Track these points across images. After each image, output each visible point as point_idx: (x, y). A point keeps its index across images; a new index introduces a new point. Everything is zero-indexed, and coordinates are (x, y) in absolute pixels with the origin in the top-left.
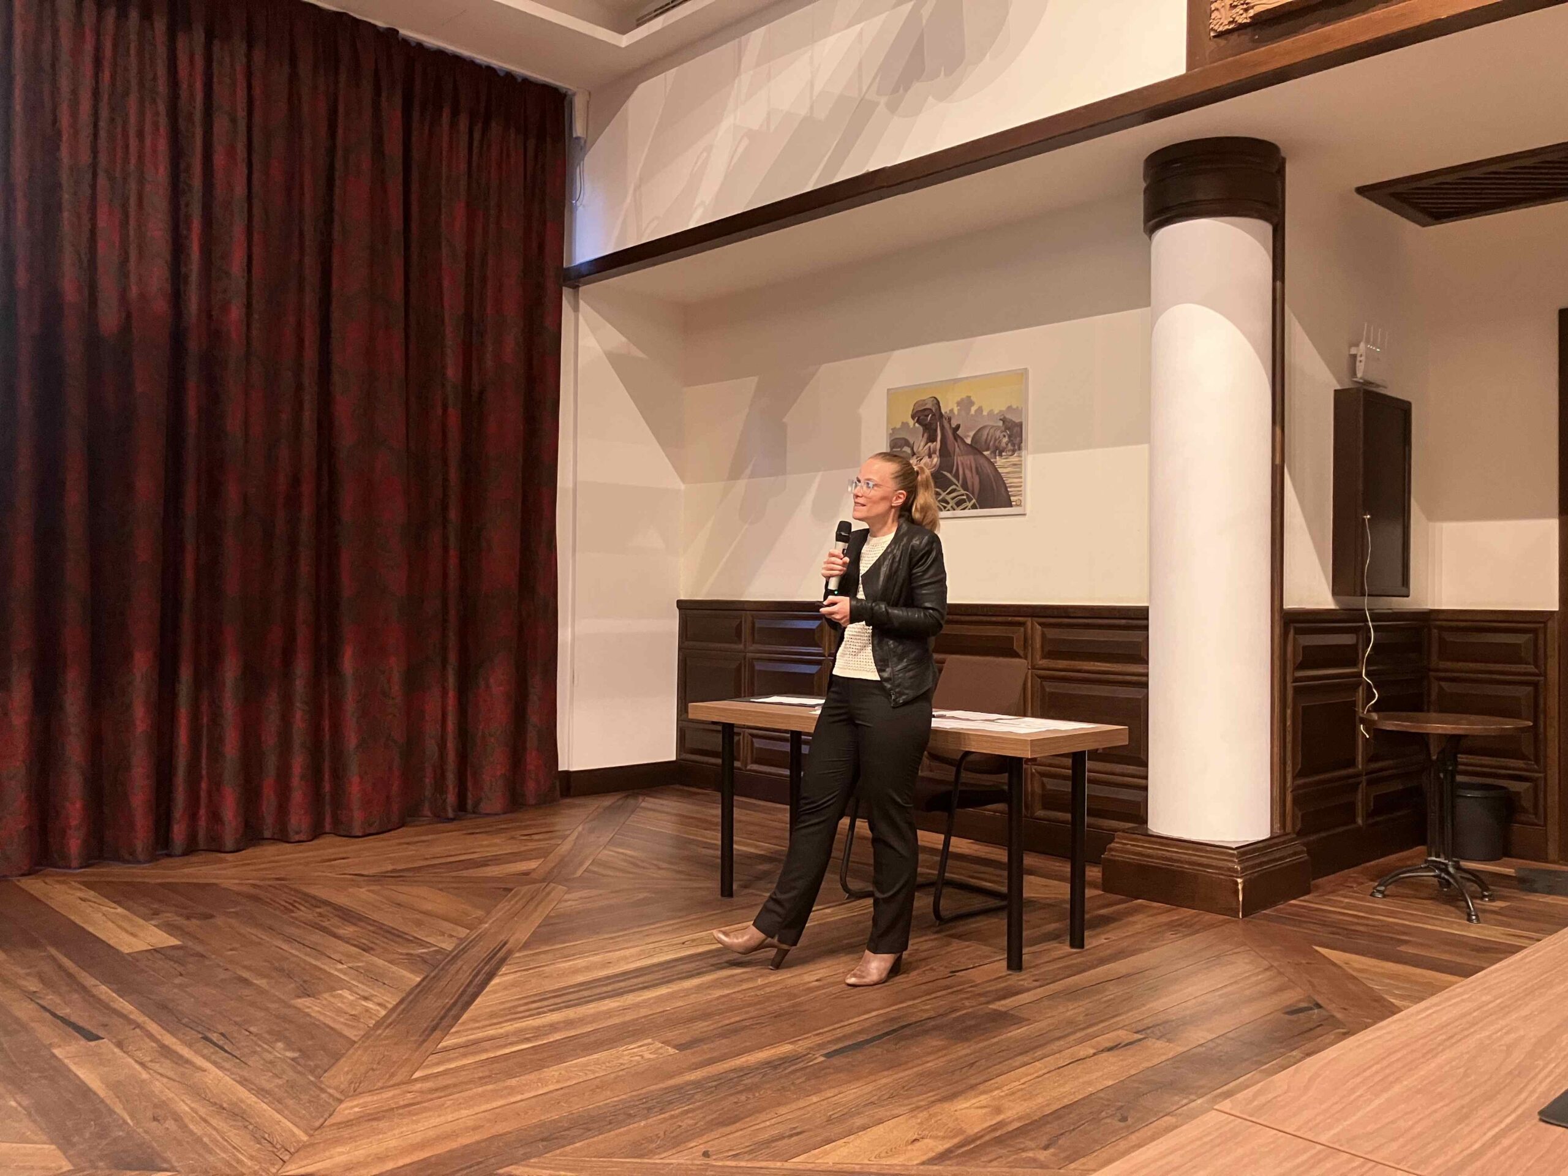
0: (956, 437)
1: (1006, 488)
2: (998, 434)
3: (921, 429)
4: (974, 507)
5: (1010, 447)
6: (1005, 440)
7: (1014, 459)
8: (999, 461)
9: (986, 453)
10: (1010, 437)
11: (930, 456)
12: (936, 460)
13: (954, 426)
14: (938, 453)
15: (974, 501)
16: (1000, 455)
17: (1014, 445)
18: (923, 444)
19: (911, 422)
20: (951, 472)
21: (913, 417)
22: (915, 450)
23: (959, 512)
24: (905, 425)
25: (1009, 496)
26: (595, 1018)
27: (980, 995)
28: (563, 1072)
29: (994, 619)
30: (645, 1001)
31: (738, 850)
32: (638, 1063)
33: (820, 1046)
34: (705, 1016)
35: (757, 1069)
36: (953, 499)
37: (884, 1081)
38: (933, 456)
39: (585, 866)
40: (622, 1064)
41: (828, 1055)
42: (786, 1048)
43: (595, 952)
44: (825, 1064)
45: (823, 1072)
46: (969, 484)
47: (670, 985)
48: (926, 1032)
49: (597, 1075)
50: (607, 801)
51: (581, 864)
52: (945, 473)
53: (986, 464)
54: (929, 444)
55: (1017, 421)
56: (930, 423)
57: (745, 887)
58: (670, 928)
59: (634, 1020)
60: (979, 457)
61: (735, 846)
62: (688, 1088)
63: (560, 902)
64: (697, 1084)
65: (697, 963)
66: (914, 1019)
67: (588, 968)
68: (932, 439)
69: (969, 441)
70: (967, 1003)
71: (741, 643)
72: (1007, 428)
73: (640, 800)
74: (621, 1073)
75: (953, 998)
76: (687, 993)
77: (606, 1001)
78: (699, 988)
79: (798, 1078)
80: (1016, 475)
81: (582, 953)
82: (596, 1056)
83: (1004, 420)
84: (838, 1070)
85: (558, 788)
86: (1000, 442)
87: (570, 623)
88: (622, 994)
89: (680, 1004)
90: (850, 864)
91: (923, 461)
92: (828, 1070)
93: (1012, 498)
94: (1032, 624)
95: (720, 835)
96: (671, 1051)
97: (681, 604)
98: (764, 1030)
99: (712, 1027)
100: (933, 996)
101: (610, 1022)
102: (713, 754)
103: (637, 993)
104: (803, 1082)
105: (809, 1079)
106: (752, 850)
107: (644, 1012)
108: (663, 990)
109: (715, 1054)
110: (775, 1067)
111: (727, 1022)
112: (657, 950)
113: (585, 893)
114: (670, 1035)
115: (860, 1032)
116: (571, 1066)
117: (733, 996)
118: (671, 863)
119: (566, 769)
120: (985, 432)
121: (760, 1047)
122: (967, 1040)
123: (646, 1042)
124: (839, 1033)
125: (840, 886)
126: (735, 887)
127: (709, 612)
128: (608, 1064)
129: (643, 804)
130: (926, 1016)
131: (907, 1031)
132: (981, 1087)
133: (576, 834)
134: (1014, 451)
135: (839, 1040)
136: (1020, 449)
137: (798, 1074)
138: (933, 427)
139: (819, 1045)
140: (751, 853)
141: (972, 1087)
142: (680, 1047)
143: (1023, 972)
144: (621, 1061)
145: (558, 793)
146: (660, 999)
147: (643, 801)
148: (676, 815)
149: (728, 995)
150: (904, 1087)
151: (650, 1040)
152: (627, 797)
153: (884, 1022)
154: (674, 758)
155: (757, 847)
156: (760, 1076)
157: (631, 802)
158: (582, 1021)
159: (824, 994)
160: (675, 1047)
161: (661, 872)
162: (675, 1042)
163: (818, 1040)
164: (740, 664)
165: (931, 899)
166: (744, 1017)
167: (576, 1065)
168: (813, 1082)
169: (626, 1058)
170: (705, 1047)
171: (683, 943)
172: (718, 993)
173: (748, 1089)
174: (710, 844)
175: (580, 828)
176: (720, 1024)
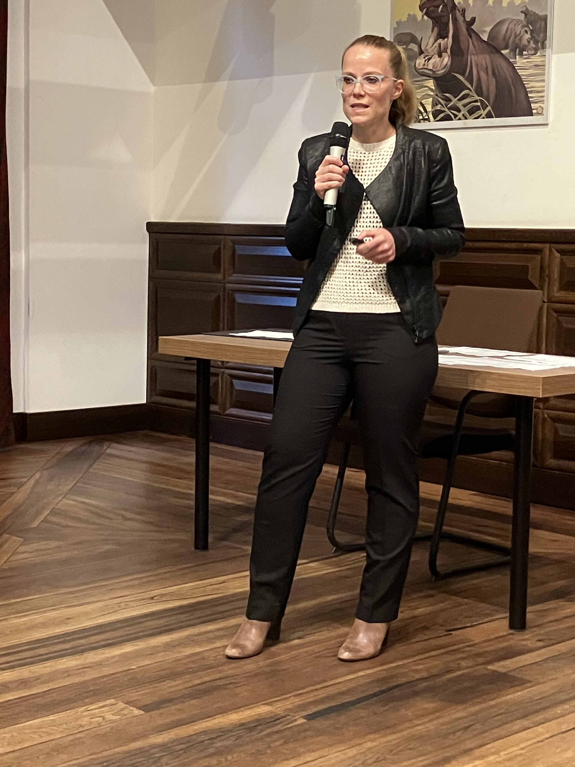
0: (471, 32)
1: (527, 93)
2: (518, 29)
3: (431, 22)
4: (489, 116)
5: (532, 45)
6: (528, 36)
7: (536, 59)
8: (519, 62)
9: (503, 52)
10: (532, 32)
11: (440, 56)
12: (446, 59)
13: (468, 19)
14: (449, 51)
15: (489, 108)
16: (521, 54)
17: (536, 42)
18: (432, 40)
19: (419, 15)
20: (463, 75)
21: (421, 9)
22: (423, 48)
23: (471, 122)
24: (412, 18)
25: (529, 103)
26: (52, 677)
27: (478, 655)
28: (15, 734)
29: (506, 245)
30: (107, 659)
31: (214, 500)
32: (100, 725)
33: (302, 707)
34: (173, 675)
35: (230, 731)
36: (465, 106)
37: (369, 745)
38: (443, 54)
39: (42, 517)
40: (81, 726)
41: (310, 718)
42: (263, 710)
43: (54, 606)
44: (306, 726)
45: (303, 734)
46: (484, 88)
47: (135, 643)
48: (416, 694)
49: (53, 737)
50: (69, 447)
51: (38, 513)
52: (457, 75)
53: (504, 64)
54: (440, 41)
55: (541, 13)
56: (440, 17)
57: (222, 539)
58: (137, 582)
59: (94, 679)
60: (497, 55)
61: (210, 496)
62: (153, 751)
63: (13, 554)
64: (163, 747)
65: (166, 620)
66: (404, 680)
67: (44, 625)
68: (442, 35)
69: (485, 38)
70: (463, 663)
71: (218, 271)
72: (529, 22)
73: (105, 447)
74: (79, 735)
75: (450, 658)
76: (154, 651)
77: (64, 660)
78: (168, 647)
79: (275, 741)
80: (539, 78)
81: (37, 608)
82: (51, 717)
83: (526, 13)
84: (320, 733)
85: (13, 432)
86: (521, 39)
87: (23, 247)
88: (82, 652)
89: (147, 662)
90: (338, 516)
91: (432, 61)
92: (308, 733)
93: (533, 105)
94: (550, 251)
95: (193, 483)
96: (136, 712)
97: (150, 226)
98: (238, 690)
99: (181, 687)
100: (427, 655)
101: (67, 682)
102: (188, 397)
103: (100, 651)
104: (281, 745)
105: (286, 743)
106: (230, 501)
107: (106, 671)
108: (128, 648)
109: (183, 716)
110: (251, 729)
111: (198, 682)
112: (123, 605)
113: (43, 545)
114: (134, 695)
115: (343, 693)
116: (24, 728)
117: (206, 654)
118: (139, 514)
119: (21, 411)
120: (504, 28)
121: (236, 708)
122: (462, 702)
123: (108, 702)
124: (322, 694)
125: (327, 540)
126: (210, 539)
127: (183, 236)
128: (65, 726)
129: (109, 451)
130: (418, 676)
131: (396, 692)
132: (477, 752)
133: (32, 482)
134: (536, 50)
135: (322, 701)
136: (543, 47)
137: (275, 737)
138: (444, 20)
139: (299, 706)
140: (229, 504)
141: (467, 752)
142: (146, 708)
143: (527, 632)
144: (79, 722)
145: (12, 436)
146: (125, 657)
147: (109, 447)
148: (146, 462)
149: (199, 653)
150: (391, 751)
151: (113, 701)
152: (90, 443)
153: (370, 683)
154: (144, 401)
155: (235, 497)
156: (234, 738)
157: (96, 448)
158: (38, 679)
159: (306, 652)
160: (139, 708)
161: (127, 523)
162: (142, 703)
163: (298, 701)
164: (219, 297)
165: (427, 555)
166: (218, 676)
167: (31, 727)
168: (291, 745)
169: (87, 719)
170: (173, 708)
171: (152, 598)
172: (188, 651)
173: (219, 753)
174: (183, 493)
175: (37, 476)
176: (190, 684)
